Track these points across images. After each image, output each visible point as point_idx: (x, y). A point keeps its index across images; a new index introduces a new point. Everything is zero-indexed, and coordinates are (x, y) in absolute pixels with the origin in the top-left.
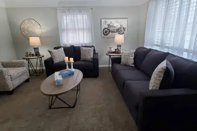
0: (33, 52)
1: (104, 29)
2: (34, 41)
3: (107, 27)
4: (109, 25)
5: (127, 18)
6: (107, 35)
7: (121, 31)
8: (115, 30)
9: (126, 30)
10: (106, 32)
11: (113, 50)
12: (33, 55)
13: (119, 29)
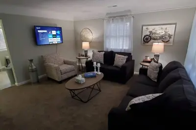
0: (84, 54)
1: (145, 36)
2: (85, 45)
3: (148, 34)
4: (151, 32)
5: (176, 24)
6: (148, 42)
7: (165, 38)
8: (158, 38)
9: (172, 37)
10: (147, 39)
11: (149, 59)
12: (83, 56)
13: (163, 36)
